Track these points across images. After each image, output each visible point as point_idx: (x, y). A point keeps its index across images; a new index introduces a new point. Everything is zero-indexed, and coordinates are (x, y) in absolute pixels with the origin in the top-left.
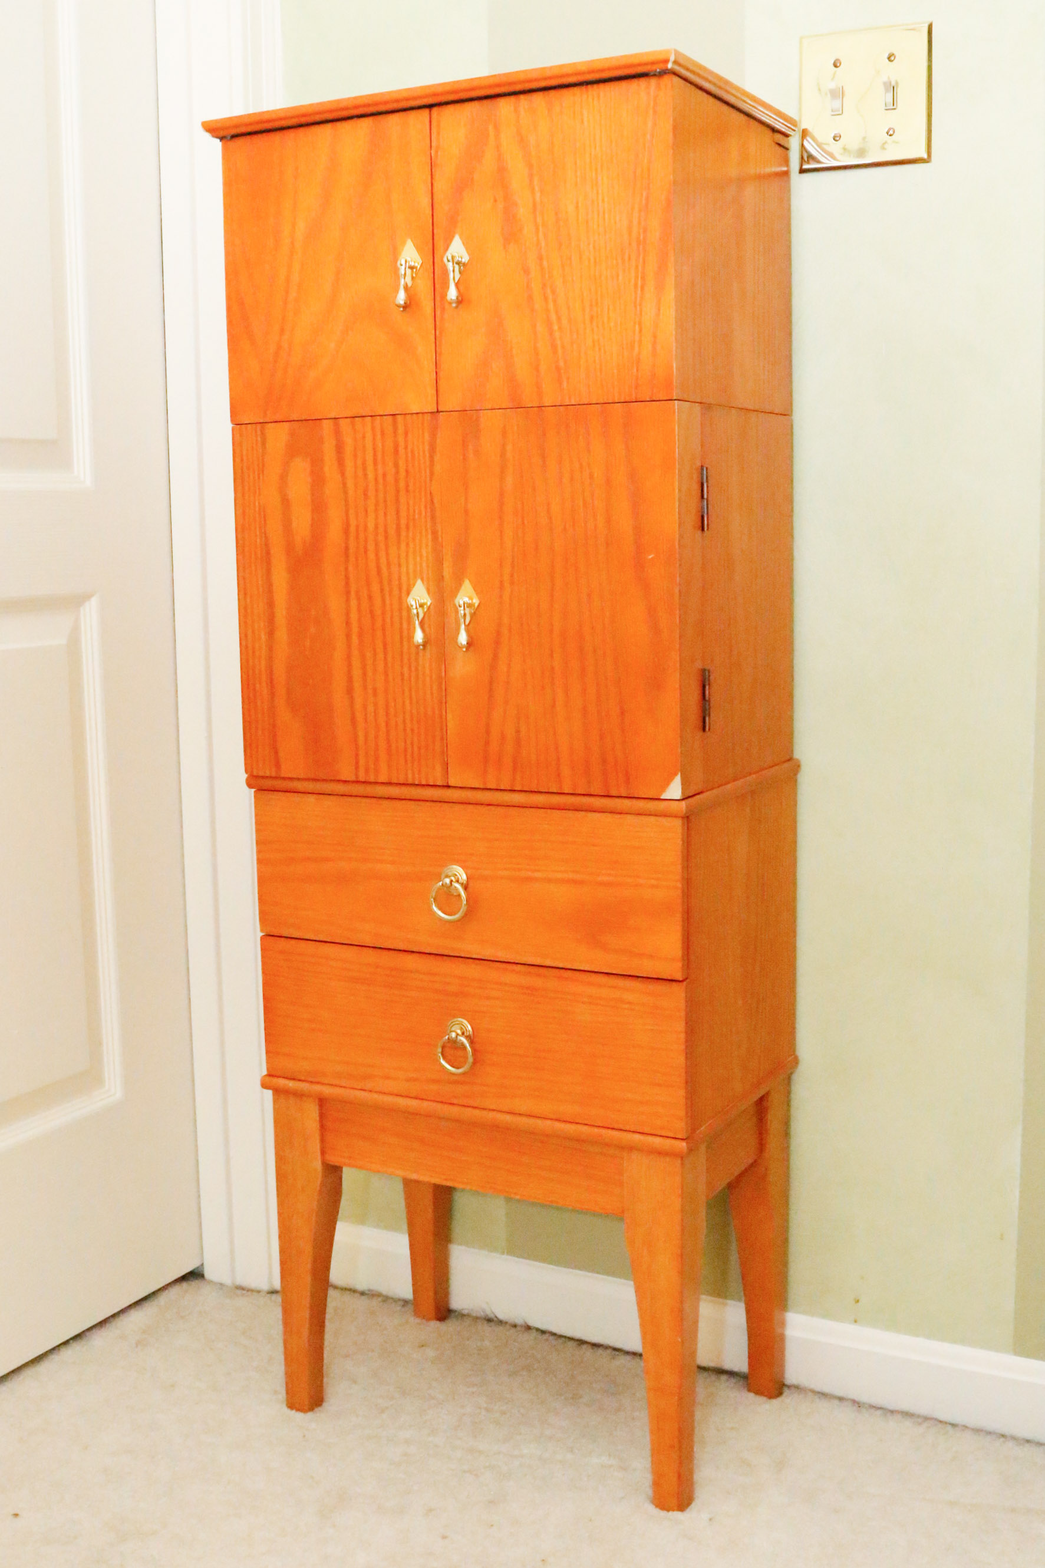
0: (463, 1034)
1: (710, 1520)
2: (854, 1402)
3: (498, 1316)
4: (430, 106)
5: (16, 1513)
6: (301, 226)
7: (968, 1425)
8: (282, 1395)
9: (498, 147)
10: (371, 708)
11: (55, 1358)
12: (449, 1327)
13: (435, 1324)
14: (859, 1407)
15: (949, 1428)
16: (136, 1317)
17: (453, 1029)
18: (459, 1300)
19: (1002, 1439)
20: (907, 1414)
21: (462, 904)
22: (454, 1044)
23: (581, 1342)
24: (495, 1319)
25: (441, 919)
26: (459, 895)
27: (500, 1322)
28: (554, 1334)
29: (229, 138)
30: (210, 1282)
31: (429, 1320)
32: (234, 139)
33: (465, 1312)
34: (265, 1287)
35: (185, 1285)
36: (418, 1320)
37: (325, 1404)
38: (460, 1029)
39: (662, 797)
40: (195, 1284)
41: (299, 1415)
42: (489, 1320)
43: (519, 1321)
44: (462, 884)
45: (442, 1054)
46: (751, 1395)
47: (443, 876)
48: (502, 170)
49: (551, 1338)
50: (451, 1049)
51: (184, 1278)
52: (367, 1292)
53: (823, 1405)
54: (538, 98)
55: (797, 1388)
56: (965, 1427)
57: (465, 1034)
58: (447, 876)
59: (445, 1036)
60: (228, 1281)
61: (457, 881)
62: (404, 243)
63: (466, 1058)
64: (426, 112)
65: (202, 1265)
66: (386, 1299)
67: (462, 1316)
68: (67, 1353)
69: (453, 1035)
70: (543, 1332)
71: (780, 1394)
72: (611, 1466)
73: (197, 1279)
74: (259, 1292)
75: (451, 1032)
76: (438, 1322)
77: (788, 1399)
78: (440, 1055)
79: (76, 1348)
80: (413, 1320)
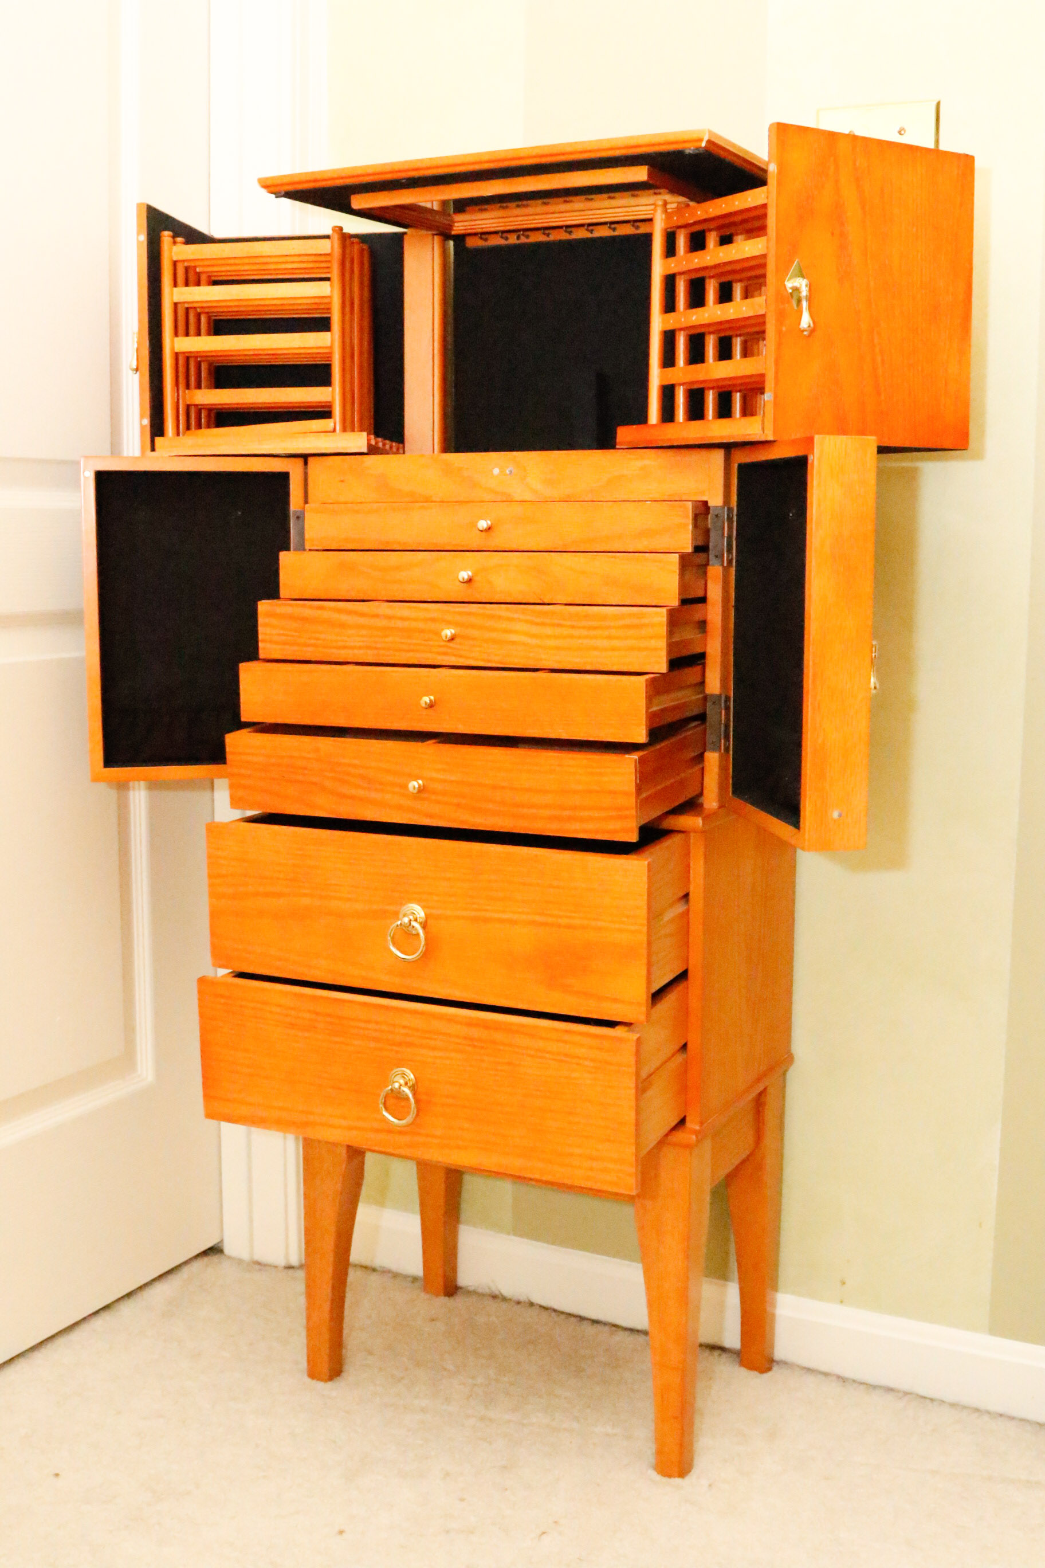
0: (406, 1084)
1: (710, 1486)
2: (839, 1377)
3: (503, 1293)
5: (57, 1472)
7: (944, 1399)
8: (304, 1364)
11: (85, 1328)
12: (458, 1302)
13: (443, 1300)
14: (844, 1382)
15: (928, 1401)
16: (161, 1289)
17: (396, 1079)
18: (466, 1277)
19: (976, 1414)
20: (889, 1390)
21: (420, 944)
22: (397, 1096)
23: (581, 1319)
24: (500, 1296)
25: (397, 957)
26: (418, 935)
27: (504, 1299)
28: (555, 1311)
30: (229, 1258)
31: (437, 1295)
33: (471, 1289)
34: (282, 1262)
35: (206, 1260)
36: (427, 1296)
37: (344, 1374)
38: (402, 1080)
40: (214, 1259)
41: (320, 1385)
42: (494, 1297)
43: (522, 1298)
44: (421, 923)
45: (385, 1104)
46: (743, 1371)
47: (401, 916)
49: (553, 1314)
50: (395, 1101)
51: (205, 1253)
52: (379, 1269)
53: (811, 1380)
55: (784, 1363)
56: (942, 1402)
57: (409, 1084)
58: (405, 915)
59: (389, 1086)
60: (245, 1256)
61: (416, 920)
63: (409, 1107)
65: (222, 1241)
66: (396, 1275)
67: (469, 1293)
68: (98, 1323)
69: (396, 1085)
70: (546, 1308)
71: (769, 1369)
72: (615, 1435)
73: (216, 1254)
74: (276, 1267)
75: (393, 1082)
76: (447, 1298)
77: (776, 1372)
78: (381, 1106)
79: (105, 1316)
80: (423, 1296)
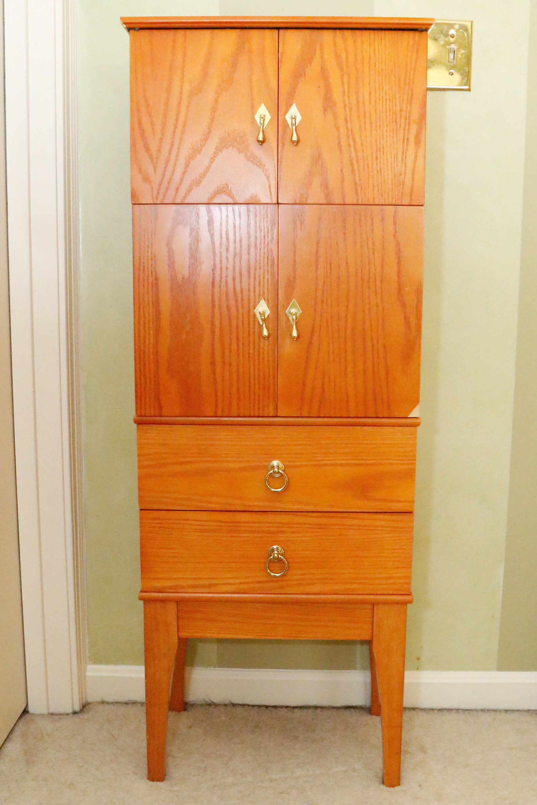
3: (213, 701)
4: (278, 29)
6: (187, 88)
9: (322, 57)
10: (227, 374)
13: (183, 713)
18: (192, 696)
24: (212, 703)
27: (215, 705)
29: (137, 29)
30: (34, 715)
32: (140, 30)
33: (195, 703)
35: (23, 720)
39: (409, 417)
40: (27, 718)
41: (161, 784)
42: (209, 705)
43: (227, 702)
45: (269, 567)
48: (323, 69)
49: (248, 707)
54: (348, 33)
60: (44, 712)
62: (259, 106)
63: (284, 567)
64: (276, 31)
67: (194, 706)
70: (244, 705)
73: (26, 714)
74: (67, 714)
